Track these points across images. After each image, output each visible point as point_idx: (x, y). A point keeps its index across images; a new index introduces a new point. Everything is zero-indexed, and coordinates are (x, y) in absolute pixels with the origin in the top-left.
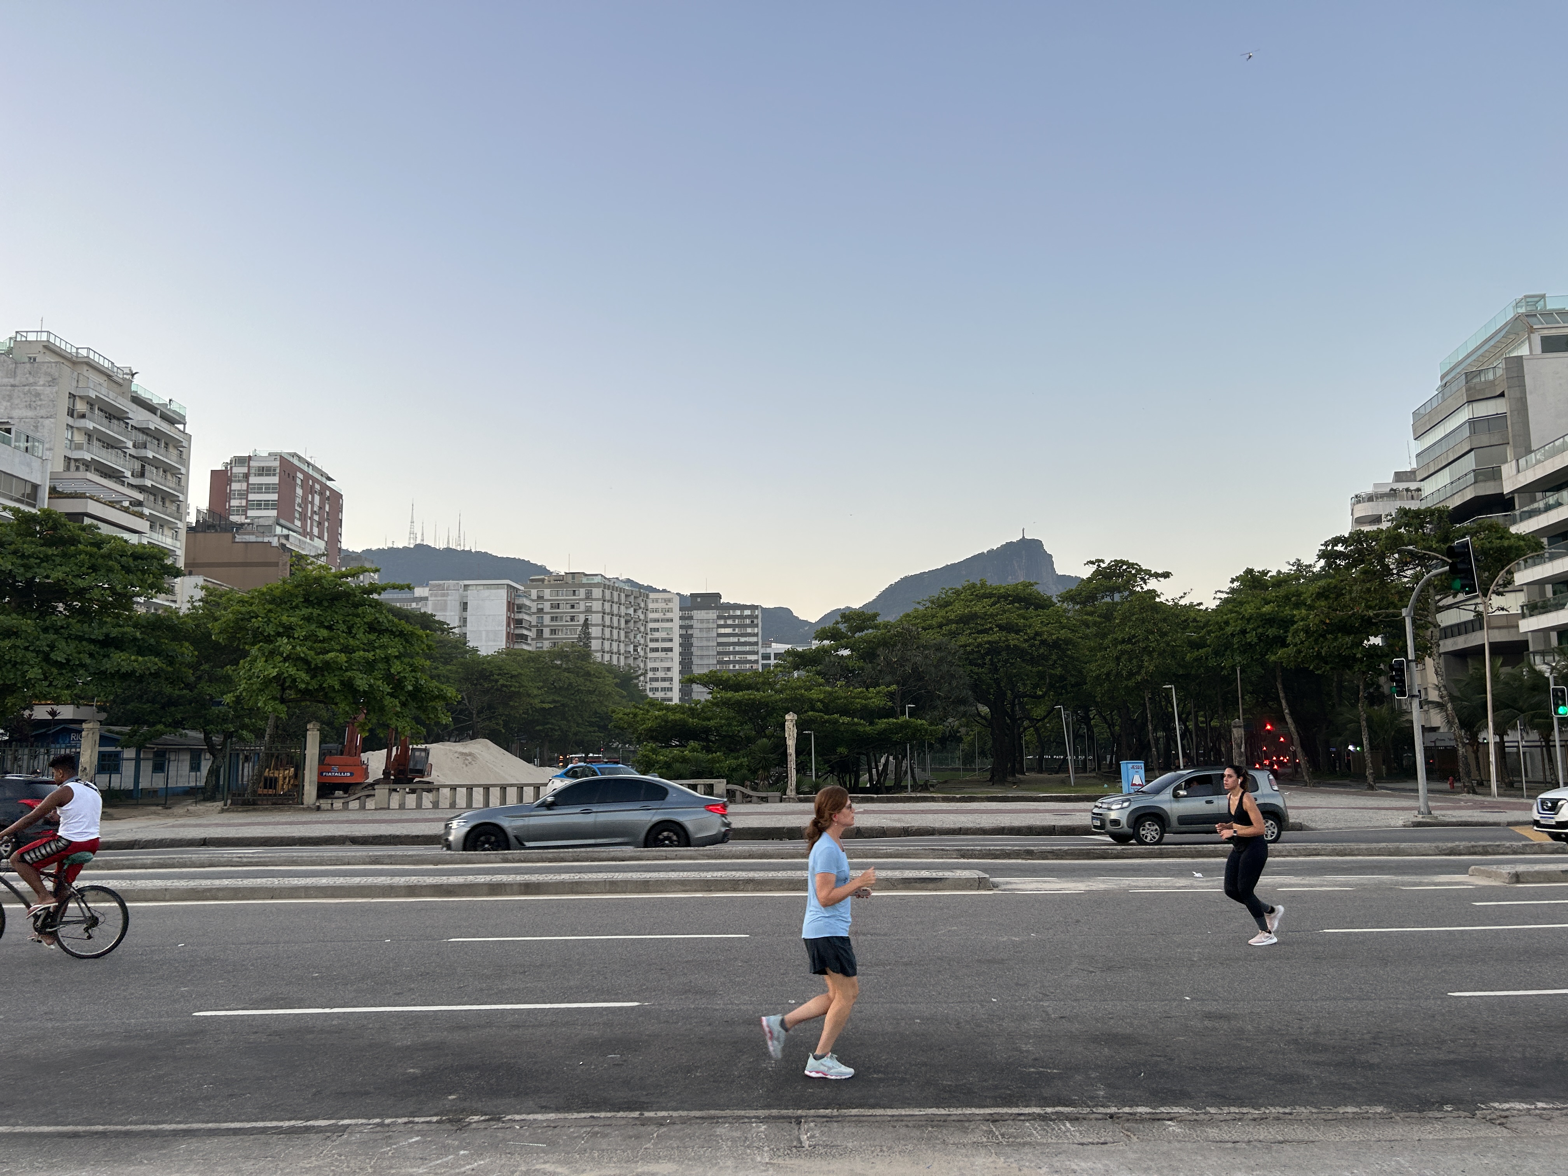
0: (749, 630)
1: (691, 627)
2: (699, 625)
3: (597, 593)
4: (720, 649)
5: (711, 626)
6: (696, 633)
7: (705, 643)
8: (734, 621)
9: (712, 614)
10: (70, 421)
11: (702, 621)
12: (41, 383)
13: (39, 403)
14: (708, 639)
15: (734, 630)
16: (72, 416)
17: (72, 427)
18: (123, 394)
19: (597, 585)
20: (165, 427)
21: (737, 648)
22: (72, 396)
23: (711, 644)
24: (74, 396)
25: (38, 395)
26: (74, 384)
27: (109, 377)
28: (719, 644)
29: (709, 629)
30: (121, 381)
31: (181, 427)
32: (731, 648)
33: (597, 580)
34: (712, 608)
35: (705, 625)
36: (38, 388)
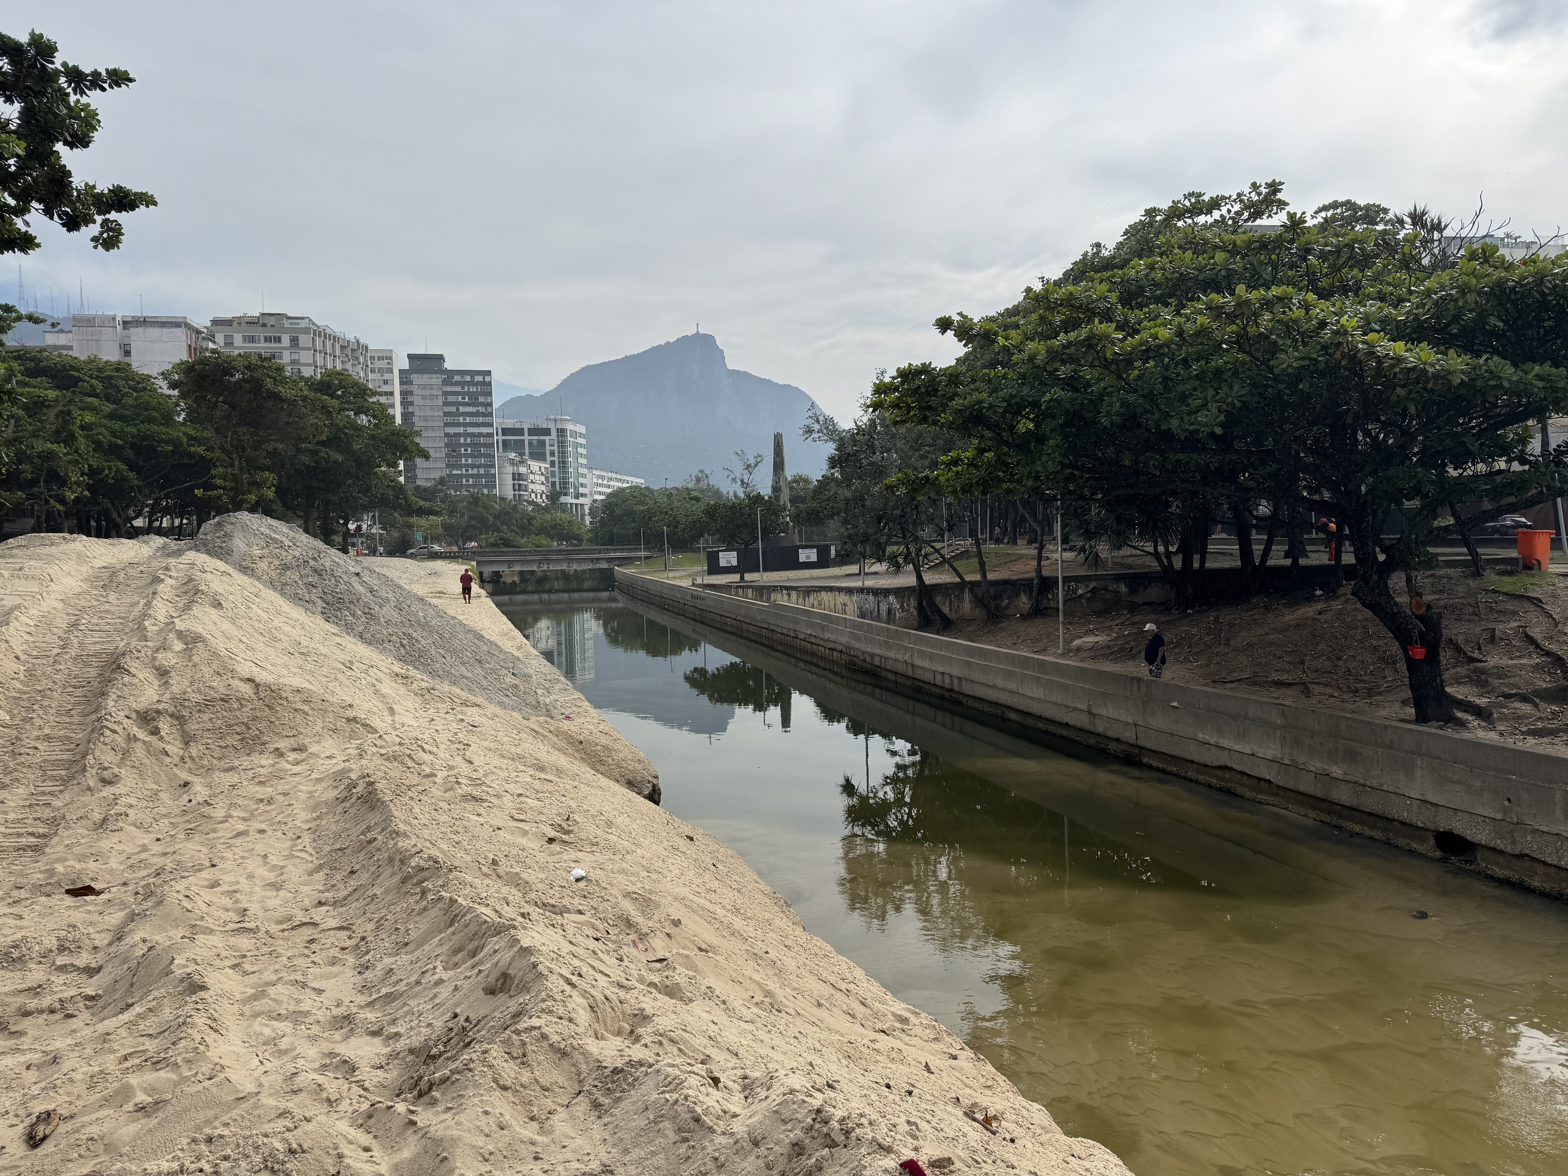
0: (481, 399)
1: (411, 393)
2: (421, 392)
3: (304, 340)
4: (449, 419)
5: (435, 392)
6: (417, 400)
7: (429, 413)
8: (463, 388)
9: (436, 380)
11: (424, 387)
14: (432, 407)
15: (463, 398)
19: (307, 331)
21: (468, 419)
23: (436, 414)
28: (446, 414)
29: (432, 397)
32: (461, 419)
33: (303, 324)
34: (437, 372)
35: (428, 392)
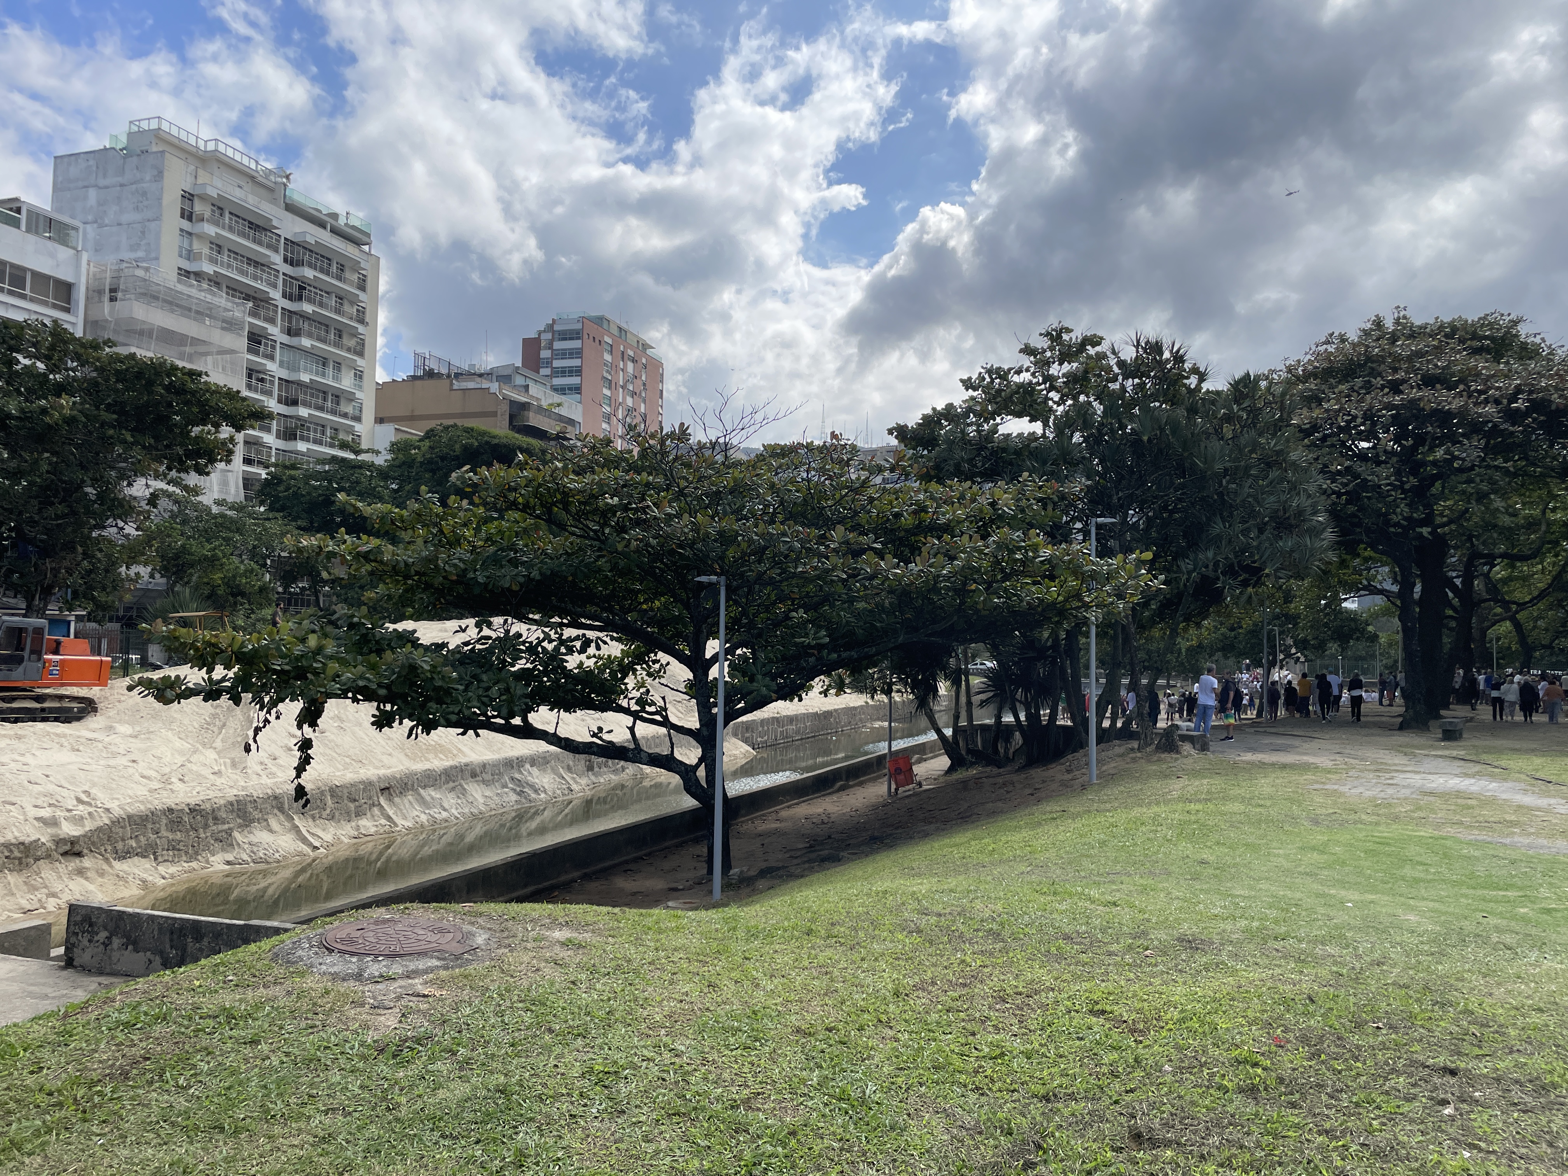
10: (186, 225)
12: (148, 178)
13: (145, 203)
16: (190, 219)
17: (190, 234)
18: (274, 201)
20: (337, 244)
22: (188, 197)
24: (192, 195)
25: (144, 194)
26: (190, 179)
27: (253, 178)
30: (272, 185)
31: (366, 248)
36: (144, 185)
